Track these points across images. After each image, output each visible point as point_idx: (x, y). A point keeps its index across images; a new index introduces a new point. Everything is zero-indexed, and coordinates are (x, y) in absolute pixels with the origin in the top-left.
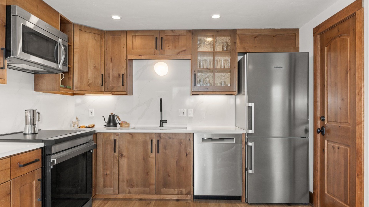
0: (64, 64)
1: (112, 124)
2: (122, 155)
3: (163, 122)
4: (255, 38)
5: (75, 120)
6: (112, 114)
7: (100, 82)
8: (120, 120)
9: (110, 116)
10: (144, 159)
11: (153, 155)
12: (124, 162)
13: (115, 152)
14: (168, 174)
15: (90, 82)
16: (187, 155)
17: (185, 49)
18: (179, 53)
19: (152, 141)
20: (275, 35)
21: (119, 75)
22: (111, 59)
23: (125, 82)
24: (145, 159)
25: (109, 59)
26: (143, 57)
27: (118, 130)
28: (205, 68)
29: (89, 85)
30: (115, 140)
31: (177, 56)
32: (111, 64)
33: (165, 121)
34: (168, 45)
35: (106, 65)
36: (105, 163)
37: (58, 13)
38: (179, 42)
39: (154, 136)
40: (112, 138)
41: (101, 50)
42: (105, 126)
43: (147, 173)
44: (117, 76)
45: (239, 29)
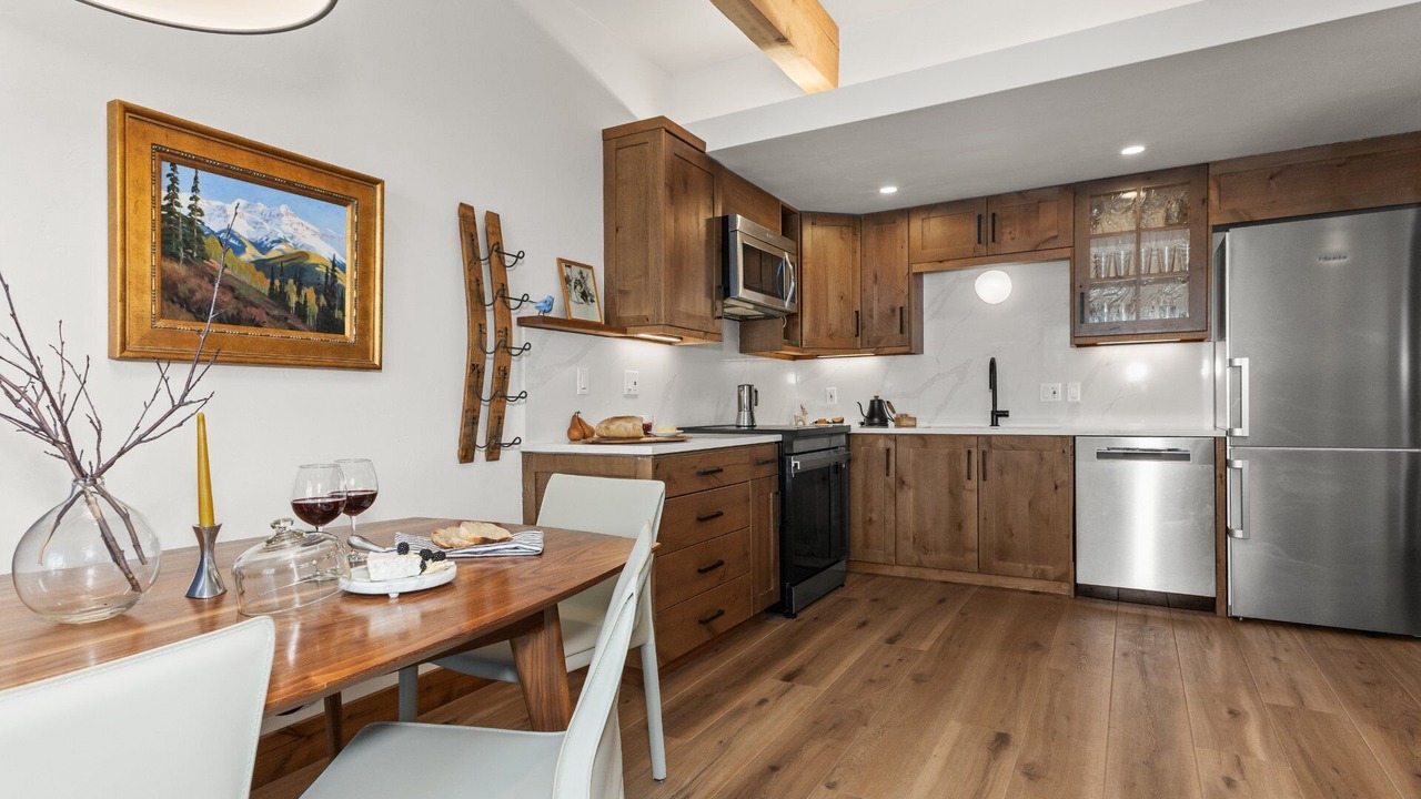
0: (793, 300)
1: (876, 420)
2: (903, 483)
3: (997, 415)
4: (1271, 178)
5: (798, 412)
6: (876, 397)
7: (852, 329)
8: (894, 412)
9: (872, 402)
10: (951, 492)
11: (973, 484)
12: (908, 498)
13: (888, 475)
14: (1011, 531)
15: (833, 328)
16: (1056, 487)
17: (1056, 234)
18: (1038, 245)
19: (969, 452)
20: (1344, 160)
21: (893, 311)
22: (876, 277)
23: (906, 325)
24: (955, 493)
25: (871, 277)
26: (947, 264)
27: (891, 429)
28: (1112, 275)
29: (830, 336)
30: (888, 450)
31: (1034, 252)
32: (875, 289)
33: (1005, 414)
34: (1009, 230)
35: (863, 290)
36: (867, 497)
37: (777, 200)
38: (1038, 218)
39: (974, 441)
40: (881, 444)
41: (854, 259)
42: (862, 424)
43: (958, 525)
44: (889, 312)
45: (1215, 163)
